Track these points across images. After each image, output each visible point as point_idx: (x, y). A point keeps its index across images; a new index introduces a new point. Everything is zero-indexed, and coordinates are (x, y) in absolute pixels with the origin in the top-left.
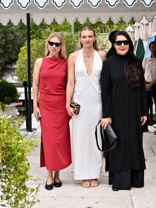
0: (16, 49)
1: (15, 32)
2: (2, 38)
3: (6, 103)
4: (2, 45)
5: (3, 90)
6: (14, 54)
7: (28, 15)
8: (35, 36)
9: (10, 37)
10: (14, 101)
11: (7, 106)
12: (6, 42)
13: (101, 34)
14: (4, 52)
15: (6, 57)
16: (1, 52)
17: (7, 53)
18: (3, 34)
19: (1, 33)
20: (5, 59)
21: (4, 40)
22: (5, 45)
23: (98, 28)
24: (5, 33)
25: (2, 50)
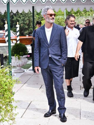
2: (27, 20)
3: (21, 56)
5: (19, 48)
7: (33, 7)
10: (25, 54)
11: (21, 57)
12: (29, 22)
14: (28, 27)
15: (29, 30)
16: (27, 27)
17: (30, 28)
18: (27, 17)
19: (26, 17)
20: (29, 31)
21: (28, 21)
22: (28, 24)
23: (78, 14)
24: (29, 17)
25: (27, 26)
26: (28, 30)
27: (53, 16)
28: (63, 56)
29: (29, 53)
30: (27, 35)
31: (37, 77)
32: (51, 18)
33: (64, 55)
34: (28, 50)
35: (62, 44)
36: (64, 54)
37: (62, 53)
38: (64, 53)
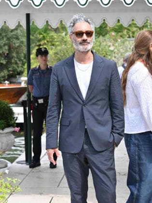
0: (22, 58)
1: (20, 37)
2: (5, 45)
4: (4, 54)
6: (20, 65)
7: (28, 16)
8: (46, 41)
9: (15, 44)
12: (9, 49)
13: (129, 39)
14: (7, 63)
15: (10, 69)
16: (4, 62)
17: (11, 63)
18: (5, 39)
19: (3, 38)
20: (9, 71)
21: (6, 47)
22: (7, 54)
23: (125, 32)
24: (8, 39)
25: (5, 59)
26: (7, 68)
27: (85, 37)
28: (117, 127)
29: (17, 122)
30: (7, 82)
31: (38, 178)
32: (80, 40)
33: (119, 125)
34: (15, 116)
35: (114, 101)
36: (118, 123)
37: (115, 121)
38: (118, 119)
